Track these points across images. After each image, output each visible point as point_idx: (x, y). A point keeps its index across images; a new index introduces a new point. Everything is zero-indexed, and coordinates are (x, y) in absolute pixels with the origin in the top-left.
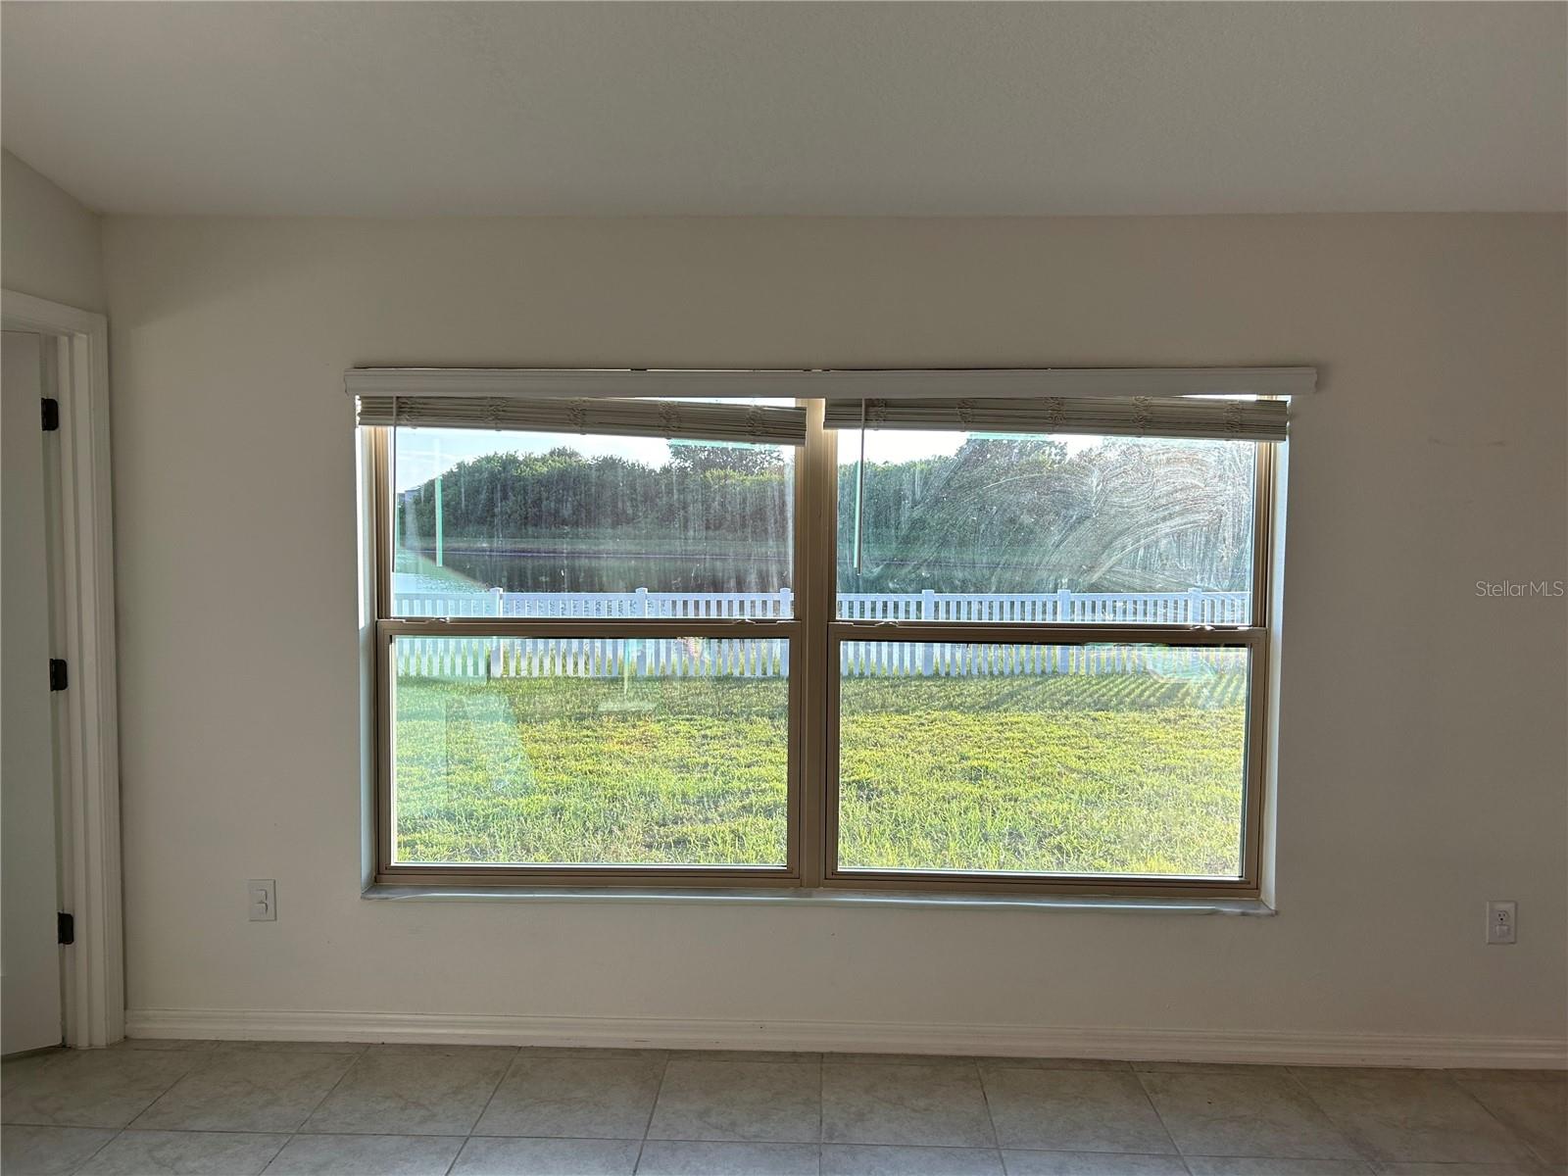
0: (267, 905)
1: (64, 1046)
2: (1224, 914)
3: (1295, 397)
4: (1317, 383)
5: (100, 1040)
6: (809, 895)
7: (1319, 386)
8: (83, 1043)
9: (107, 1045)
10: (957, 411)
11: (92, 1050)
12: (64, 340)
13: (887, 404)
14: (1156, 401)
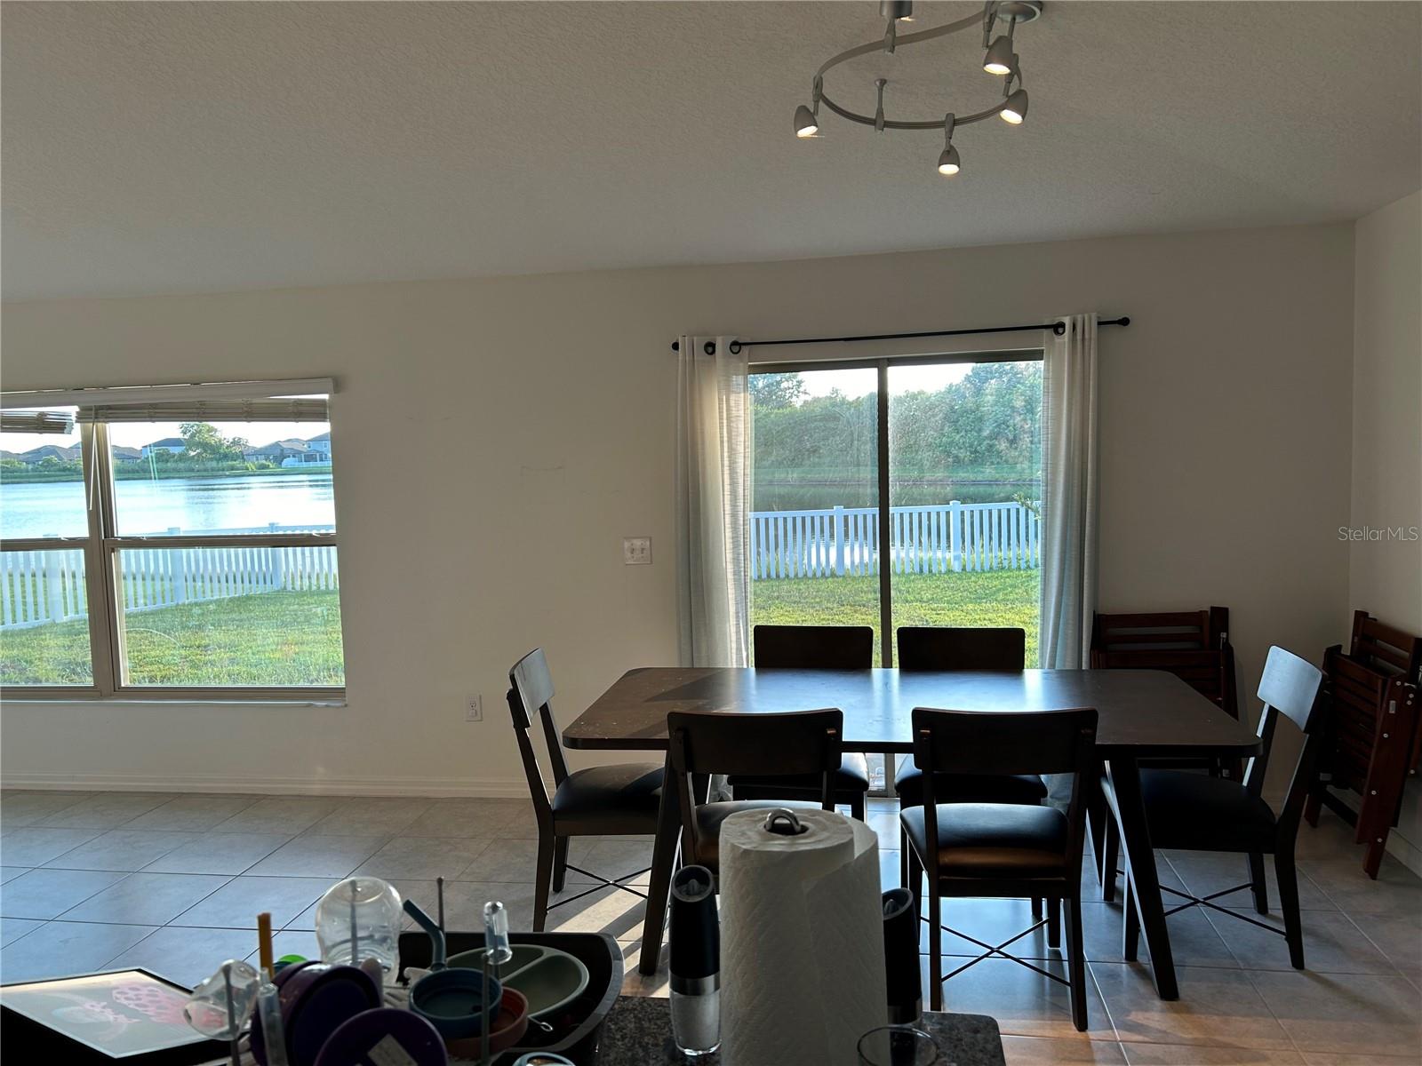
2: (316, 706)
3: (329, 395)
4: (335, 387)
7: (338, 388)
10: (146, 411)
13: (109, 408)
14: (256, 400)
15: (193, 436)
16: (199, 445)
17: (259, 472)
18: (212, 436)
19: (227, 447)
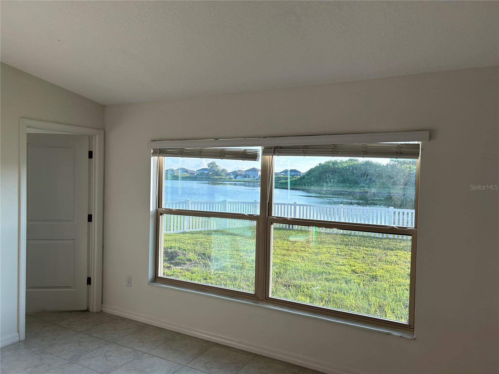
0: (129, 282)
1: (87, 310)
2: (393, 335)
3: (423, 142)
4: (429, 136)
5: (95, 311)
6: (258, 303)
7: (431, 137)
8: (91, 311)
9: (96, 312)
10: (302, 150)
11: (93, 312)
12: (94, 136)
13: (281, 148)
14: (369, 145)
15: (211, 168)
16: (213, 170)
17: (229, 180)
18: (216, 168)
19: (221, 172)
